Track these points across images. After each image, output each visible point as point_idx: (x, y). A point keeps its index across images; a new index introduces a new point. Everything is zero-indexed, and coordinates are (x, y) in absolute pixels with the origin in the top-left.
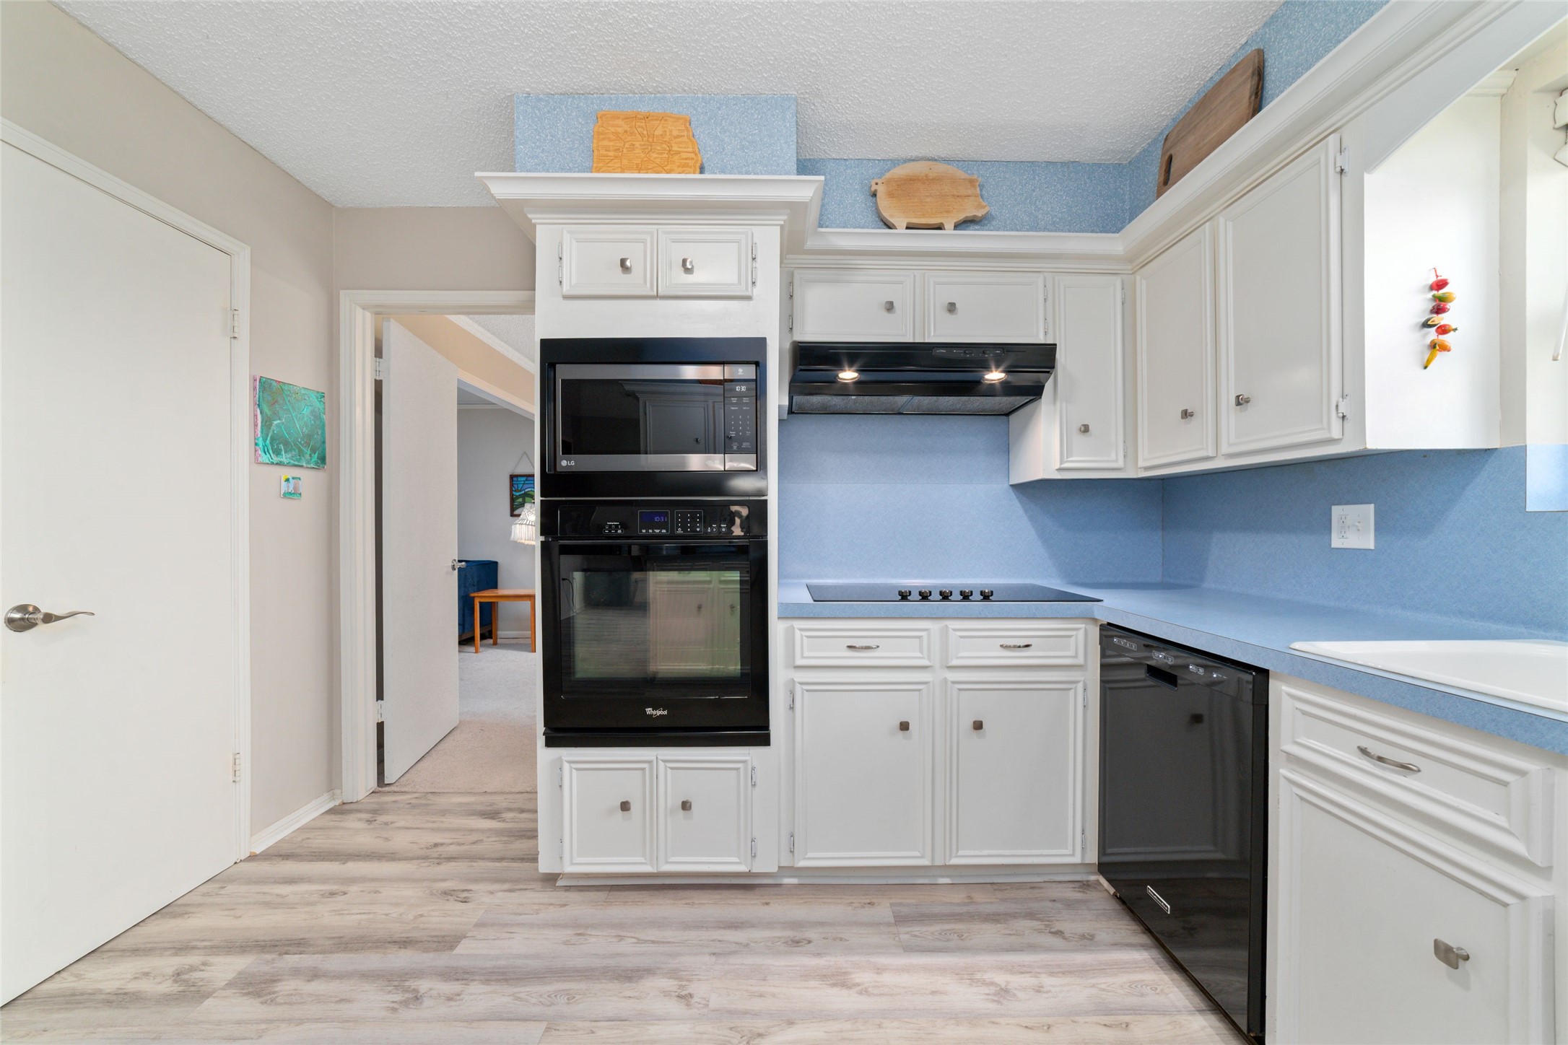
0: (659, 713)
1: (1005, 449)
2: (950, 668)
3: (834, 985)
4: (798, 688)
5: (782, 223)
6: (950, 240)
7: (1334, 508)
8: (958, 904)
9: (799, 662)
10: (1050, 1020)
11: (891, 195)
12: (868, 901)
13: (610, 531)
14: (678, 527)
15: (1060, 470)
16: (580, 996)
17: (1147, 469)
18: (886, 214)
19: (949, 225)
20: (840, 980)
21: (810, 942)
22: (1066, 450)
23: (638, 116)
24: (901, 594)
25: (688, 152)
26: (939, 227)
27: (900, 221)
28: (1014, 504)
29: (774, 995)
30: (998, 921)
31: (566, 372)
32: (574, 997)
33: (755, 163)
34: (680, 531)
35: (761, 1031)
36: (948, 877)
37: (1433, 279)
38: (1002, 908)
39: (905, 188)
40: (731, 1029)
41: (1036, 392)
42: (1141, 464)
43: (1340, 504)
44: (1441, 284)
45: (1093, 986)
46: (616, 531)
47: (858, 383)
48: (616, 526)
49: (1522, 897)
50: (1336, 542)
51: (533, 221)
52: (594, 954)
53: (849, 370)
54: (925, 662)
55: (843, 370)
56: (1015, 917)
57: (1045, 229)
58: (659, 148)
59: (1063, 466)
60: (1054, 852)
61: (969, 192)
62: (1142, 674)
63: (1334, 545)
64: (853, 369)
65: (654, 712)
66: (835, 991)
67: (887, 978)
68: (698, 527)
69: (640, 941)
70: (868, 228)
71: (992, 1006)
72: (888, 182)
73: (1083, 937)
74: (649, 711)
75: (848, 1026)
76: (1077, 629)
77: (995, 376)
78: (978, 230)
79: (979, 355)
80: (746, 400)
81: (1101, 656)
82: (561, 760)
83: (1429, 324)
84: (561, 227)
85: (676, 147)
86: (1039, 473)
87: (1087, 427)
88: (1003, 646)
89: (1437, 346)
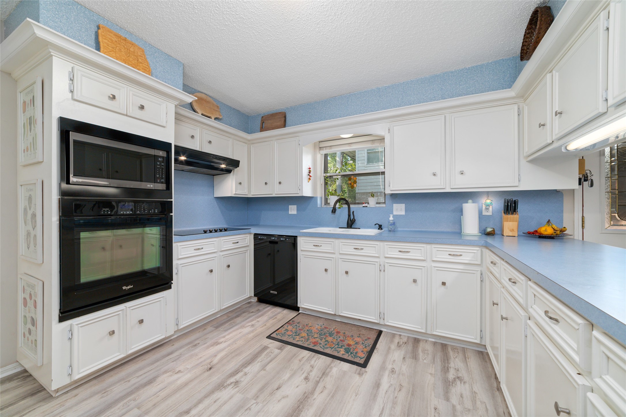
0: (129, 287)
1: (213, 186)
2: (222, 251)
3: (217, 345)
4: (180, 266)
5: (176, 104)
6: (212, 122)
7: (289, 206)
8: (227, 318)
9: (180, 257)
10: (264, 324)
11: (196, 102)
12: (204, 329)
13: (104, 213)
14: (137, 211)
15: (235, 194)
16: (138, 397)
17: (253, 195)
18: (195, 107)
19: (213, 118)
20: (217, 343)
21: (199, 343)
22: (236, 189)
23: (121, 37)
24: (204, 231)
25: (145, 65)
26: (209, 117)
27: (200, 112)
28: (215, 203)
29: (204, 355)
30: (239, 317)
31: (75, 136)
32: (136, 399)
33: (168, 79)
34: (138, 212)
35: (210, 361)
36: (219, 314)
37: (309, 167)
38: (237, 314)
39: (200, 101)
40: (202, 366)
41: (230, 172)
42: (252, 194)
43: (290, 205)
44: (310, 168)
45: (266, 316)
46: (108, 213)
47: (185, 161)
48: (108, 210)
49: (333, 258)
50: (290, 213)
51: (52, 53)
52: (122, 391)
53: (183, 156)
55: (181, 156)
56: (241, 314)
57: (233, 127)
58: (133, 57)
59: (236, 193)
60: (244, 296)
61: (217, 110)
62: (268, 243)
63: (289, 213)
64: (184, 156)
65: (127, 288)
66: (218, 346)
67: (227, 337)
68: (146, 211)
69: (138, 377)
70: (187, 109)
71: (253, 328)
73: (257, 310)
74: (124, 288)
75: (229, 348)
76: (248, 236)
77: (223, 166)
78: (218, 121)
79: (220, 159)
80: (162, 164)
81: (254, 242)
82: (71, 325)
83: (309, 175)
84: (72, 65)
85: (140, 60)
86: (229, 195)
87: (240, 183)
88: (233, 243)
89: (309, 179)
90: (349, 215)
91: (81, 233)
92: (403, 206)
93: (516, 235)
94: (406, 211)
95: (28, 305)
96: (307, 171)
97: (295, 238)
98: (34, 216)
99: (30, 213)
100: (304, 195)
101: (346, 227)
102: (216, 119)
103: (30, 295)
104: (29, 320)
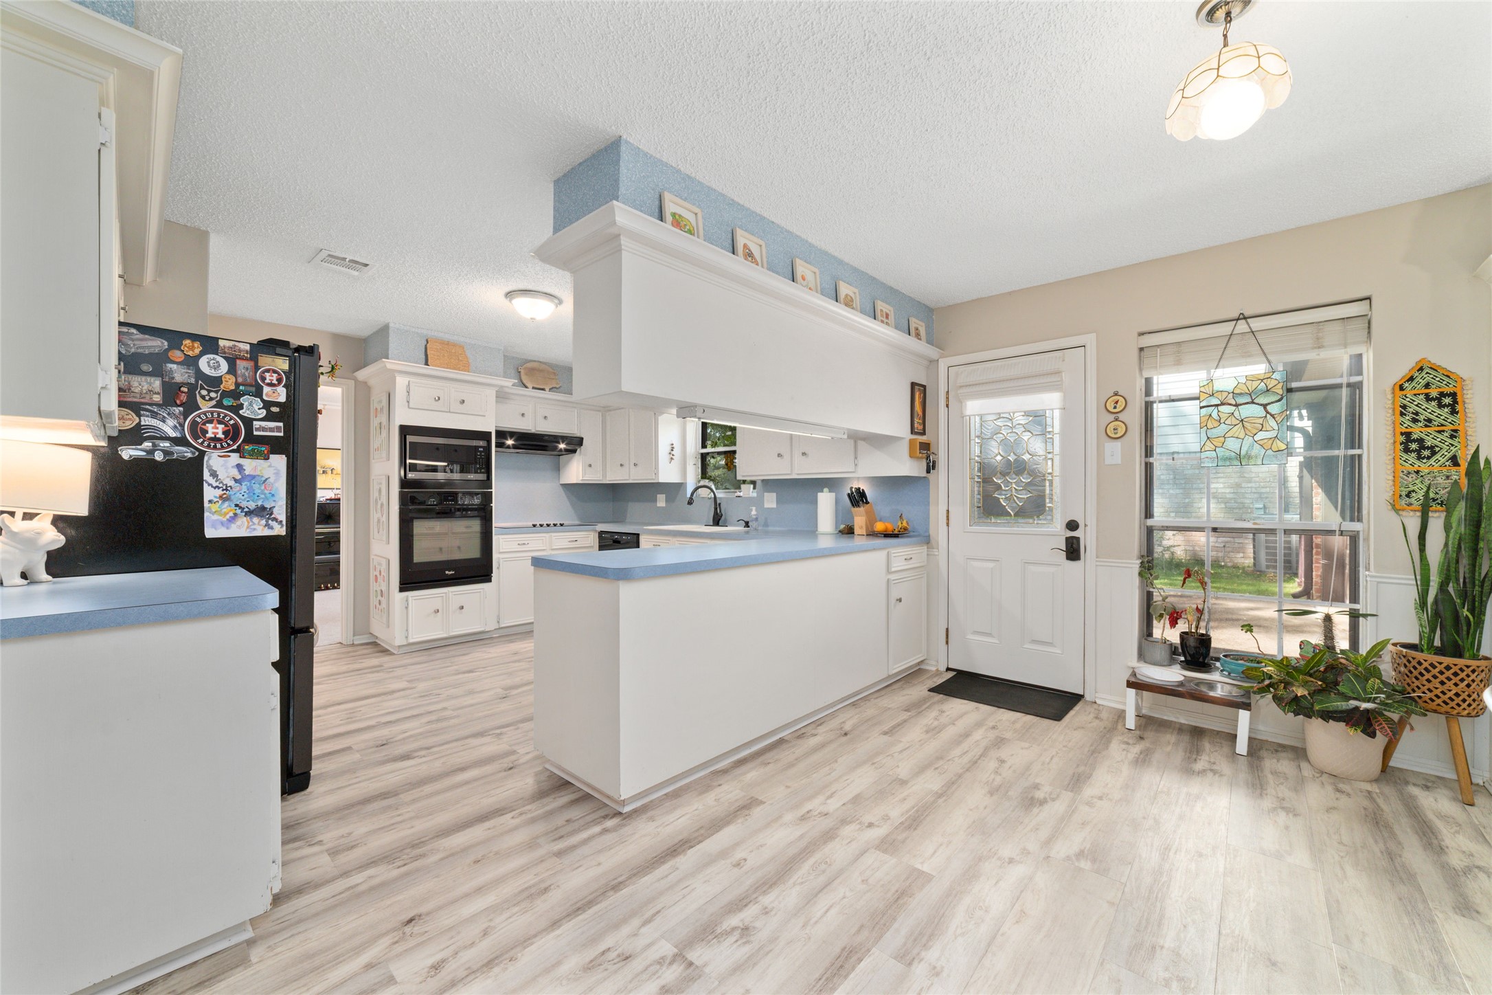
0: (450, 573)
1: (557, 469)
2: (552, 550)
4: (501, 560)
5: (497, 390)
6: (547, 395)
9: (501, 551)
11: (526, 374)
13: (432, 503)
15: (582, 480)
17: (610, 480)
18: (525, 382)
19: (547, 389)
22: (584, 474)
24: (533, 525)
25: (465, 361)
26: (543, 389)
27: (530, 386)
28: (561, 491)
31: (410, 439)
37: (671, 444)
39: (532, 372)
41: (574, 451)
42: (608, 479)
43: (658, 494)
44: (673, 445)
47: (513, 445)
48: (435, 501)
50: (658, 505)
51: (396, 375)
53: (510, 440)
54: (545, 548)
55: (507, 439)
58: (454, 358)
59: (585, 478)
61: (554, 377)
64: (512, 439)
72: (525, 369)
74: (447, 572)
76: (591, 534)
77: (562, 446)
78: (554, 392)
79: (556, 439)
80: (483, 454)
81: (599, 543)
82: (407, 597)
83: (670, 453)
84: (409, 379)
85: (461, 359)
86: (574, 481)
87: (590, 466)
88: (569, 542)
89: (672, 459)
90: (716, 509)
91: (415, 521)
92: (774, 495)
93: (865, 534)
94: (778, 502)
95: (379, 580)
96: (669, 448)
97: (638, 535)
98: (382, 505)
99: (379, 503)
100: (660, 481)
101: (712, 524)
102: (550, 390)
103: (380, 571)
104: (379, 592)
